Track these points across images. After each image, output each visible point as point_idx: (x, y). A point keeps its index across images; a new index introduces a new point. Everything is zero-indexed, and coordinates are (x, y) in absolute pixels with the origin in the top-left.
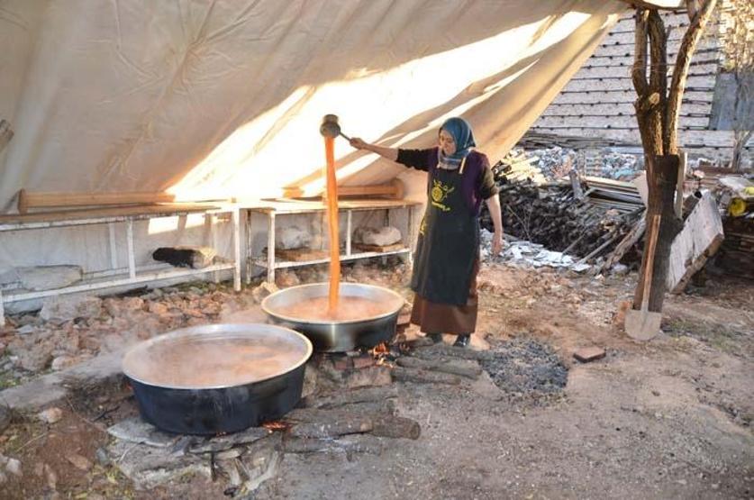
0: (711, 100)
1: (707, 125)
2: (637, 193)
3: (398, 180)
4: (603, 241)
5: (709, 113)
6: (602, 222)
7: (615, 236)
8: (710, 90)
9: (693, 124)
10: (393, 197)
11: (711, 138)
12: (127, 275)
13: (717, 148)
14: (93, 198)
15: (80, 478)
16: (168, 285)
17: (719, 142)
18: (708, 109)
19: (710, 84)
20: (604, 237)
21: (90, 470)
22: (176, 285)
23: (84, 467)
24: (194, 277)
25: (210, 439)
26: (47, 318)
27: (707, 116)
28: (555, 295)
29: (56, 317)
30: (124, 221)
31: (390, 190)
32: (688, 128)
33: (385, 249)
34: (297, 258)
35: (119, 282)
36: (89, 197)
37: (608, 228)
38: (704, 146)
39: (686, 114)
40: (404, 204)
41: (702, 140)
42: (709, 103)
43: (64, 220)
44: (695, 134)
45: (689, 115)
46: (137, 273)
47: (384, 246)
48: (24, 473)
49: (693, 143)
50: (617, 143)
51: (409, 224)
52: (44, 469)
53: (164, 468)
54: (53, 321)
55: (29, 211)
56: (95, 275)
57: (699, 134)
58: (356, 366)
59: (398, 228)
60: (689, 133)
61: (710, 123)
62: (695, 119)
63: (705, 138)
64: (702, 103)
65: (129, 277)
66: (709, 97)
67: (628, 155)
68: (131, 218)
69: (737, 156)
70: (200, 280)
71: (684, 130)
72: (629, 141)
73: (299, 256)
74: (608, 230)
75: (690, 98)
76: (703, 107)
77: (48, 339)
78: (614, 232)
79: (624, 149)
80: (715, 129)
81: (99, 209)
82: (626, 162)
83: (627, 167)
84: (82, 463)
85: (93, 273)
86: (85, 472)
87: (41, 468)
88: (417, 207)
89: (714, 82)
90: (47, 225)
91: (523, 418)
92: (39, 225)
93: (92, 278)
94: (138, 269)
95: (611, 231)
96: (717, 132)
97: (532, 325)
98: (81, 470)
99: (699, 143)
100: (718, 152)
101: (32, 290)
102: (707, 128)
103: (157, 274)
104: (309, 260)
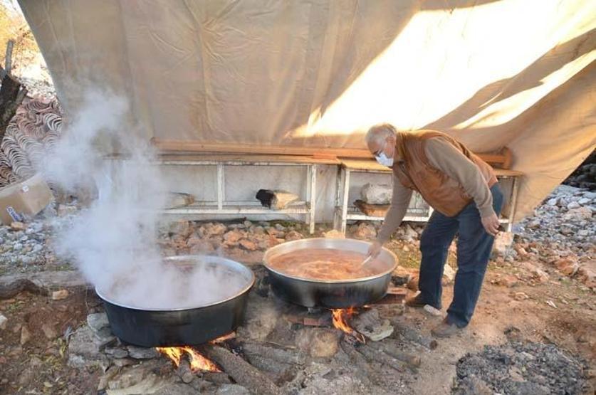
3: (507, 149)
12: (216, 207)
14: (202, 147)
15: (43, 342)
16: (266, 219)
21: (53, 340)
22: (268, 221)
24: (289, 217)
25: (126, 346)
30: (216, 165)
31: (500, 159)
34: (370, 213)
35: (210, 211)
36: (200, 145)
46: (224, 207)
48: (7, 327)
53: (83, 356)
56: (207, 204)
65: (217, 209)
68: (221, 163)
70: (294, 220)
85: (206, 201)
86: (49, 340)
87: (19, 327)
90: (160, 163)
93: (204, 206)
94: (225, 204)
103: (240, 210)
104: (382, 216)
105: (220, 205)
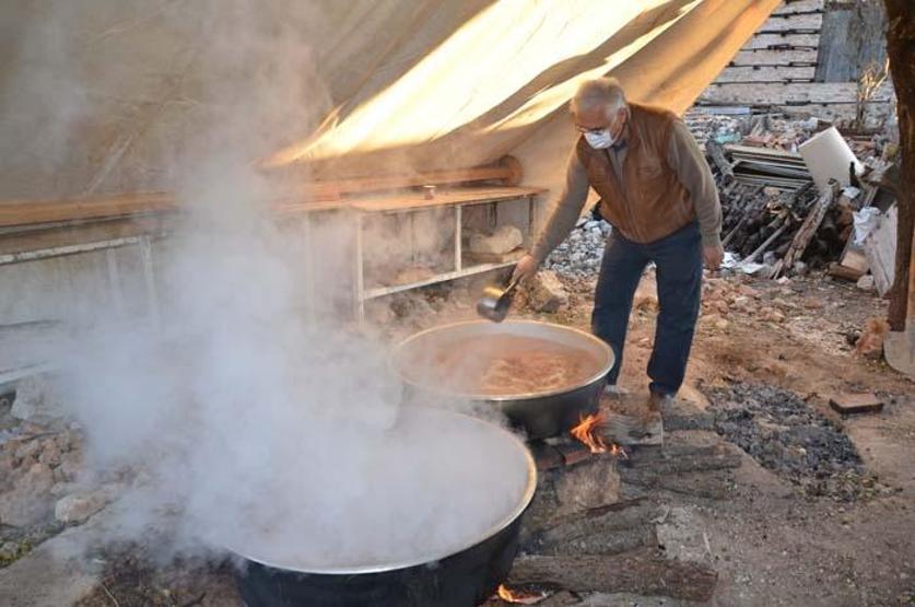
0: (816, 45)
1: (812, 76)
2: (804, 165)
3: (513, 158)
4: (772, 230)
5: (815, 61)
6: (769, 205)
7: (787, 222)
8: (816, 32)
9: (796, 76)
10: (505, 182)
11: (816, 93)
13: (825, 105)
17: (828, 97)
18: (814, 56)
19: (816, 25)
20: (771, 225)
26: (25, 416)
27: (812, 65)
28: (743, 310)
29: (39, 412)
31: (502, 172)
32: (790, 81)
33: (506, 258)
37: (776, 212)
38: (809, 102)
39: (787, 63)
40: (525, 193)
41: (807, 95)
42: (815, 49)
43: (37, 249)
44: (799, 88)
45: (791, 65)
47: (504, 254)
49: (796, 99)
50: (703, 102)
51: (531, 221)
54: (37, 421)
57: (803, 88)
58: (568, 463)
59: (517, 227)
60: (790, 86)
61: (815, 74)
62: (798, 69)
63: (811, 92)
64: (806, 49)
66: (815, 41)
67: (722, 117)
69: (861, 113)
71: (785, 83)
72: (717, 99)
74: (777, 215)
75: (792, 43)
76: (807, 54)
77: (36, 457)
78: (785, 218)
79: (717, 110)
80: (823, 82)
82: (721, 125)
83: (723, 132)
88: (541, 196)
89: (820, 22)
91: (846, 527)
95: (780, 216)
96: (826, 85)
97: (750, 361)
99: (803, 99)
100: (826, 109)
102: (812, 81)
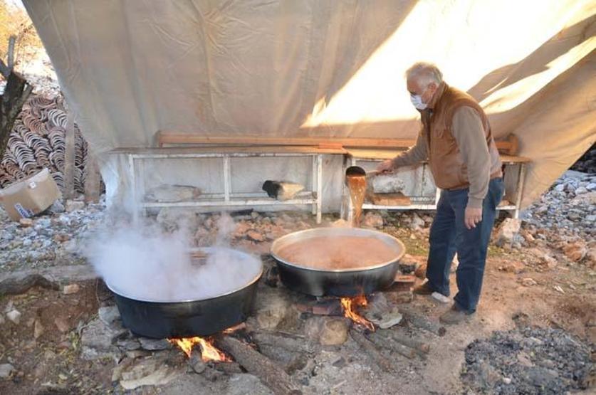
12: (223, 199)
14: (208, 139)
15: (56, 336)
21: (66, 333)
23: (62, 330)
24: (296, 207)
29: (165, 222)
30: (222, 157)
34: (377, 202)
35: (217, 203)
36: (205, 138)
40: (512, 161)
43: (179, 154)
46: (231, 199)
48: (21, 321)
51: (518, 181)
52: (34, 324)
53: (95, 348)
55: (164, 146)
56: (214, 196)
65: (224, 201)
68: (227, 155)
70: (300, 210)
73: (379, 200)
81: (217, 147)
84: (62, 327)
85: (213, 194)
86: (62, 333)
87: (33, 322)
90: (166, 156)
92: (161, 156)
93: (211, 198)
94: (232, 195)
98: (59, 331)
101: (157, 201)
103: (247, 201)
104: (389, 205)
105: (227, 198)
